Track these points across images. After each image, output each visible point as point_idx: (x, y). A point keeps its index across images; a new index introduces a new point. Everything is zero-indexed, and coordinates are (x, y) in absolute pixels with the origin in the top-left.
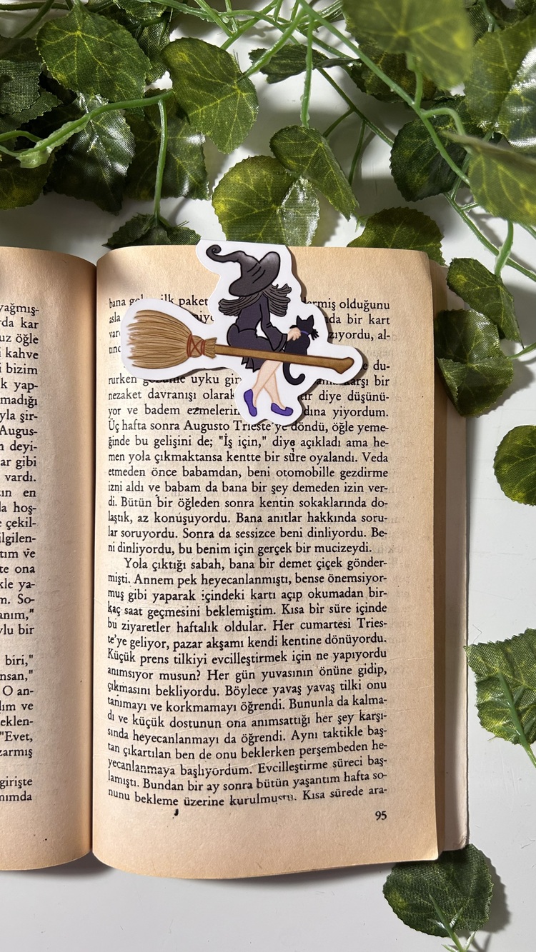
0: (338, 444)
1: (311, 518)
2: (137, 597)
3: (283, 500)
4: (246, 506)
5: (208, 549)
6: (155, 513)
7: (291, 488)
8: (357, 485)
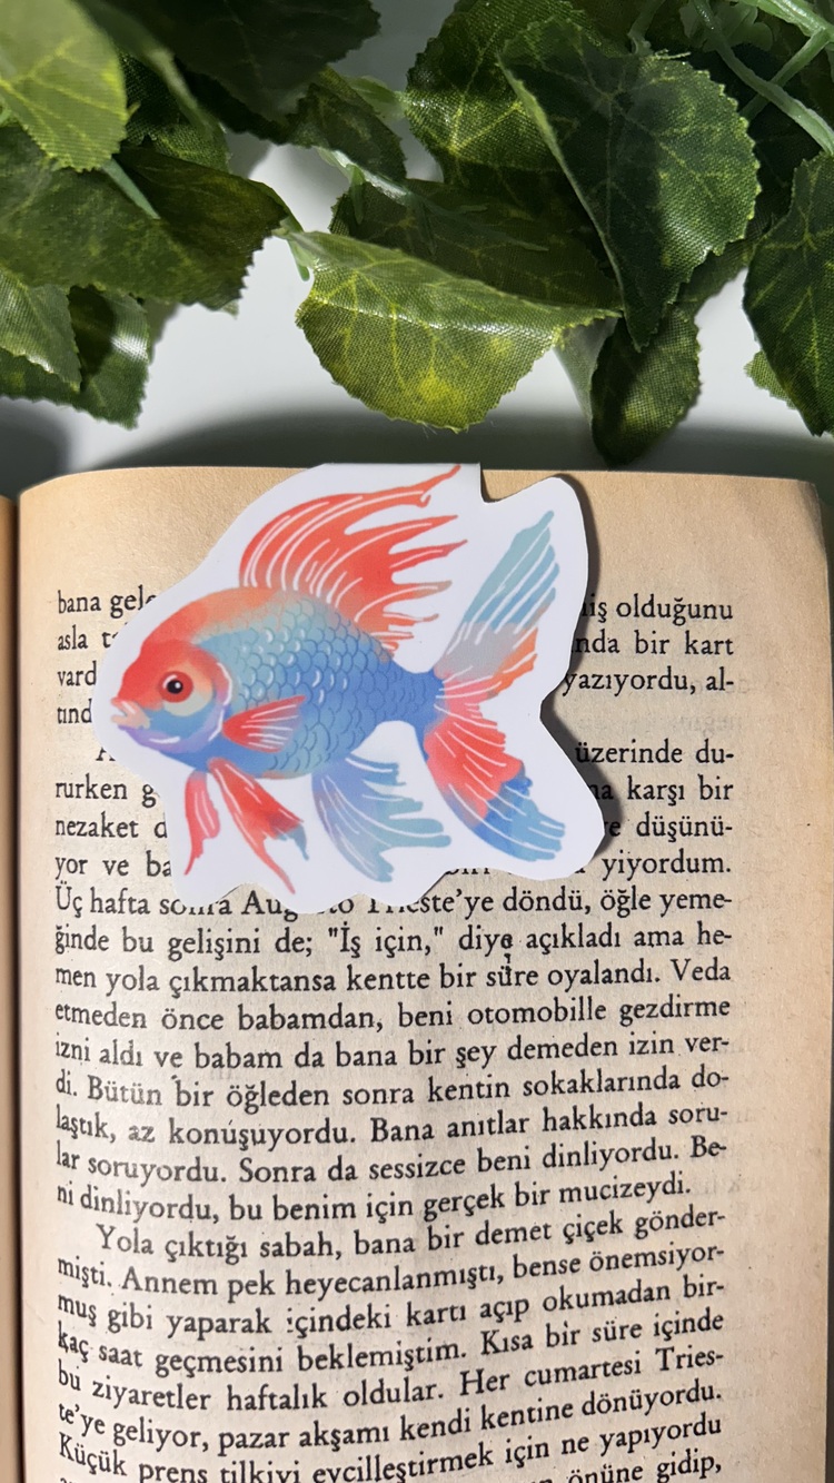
0: (613, 941)
1: (550, 1123)
2: (129, 1322)
3: (485, 1081)
4: (393, 1101)
5: (300, 1209)
6: (172, 1120)
7: (502, 1051)
8: (658, 1039)
